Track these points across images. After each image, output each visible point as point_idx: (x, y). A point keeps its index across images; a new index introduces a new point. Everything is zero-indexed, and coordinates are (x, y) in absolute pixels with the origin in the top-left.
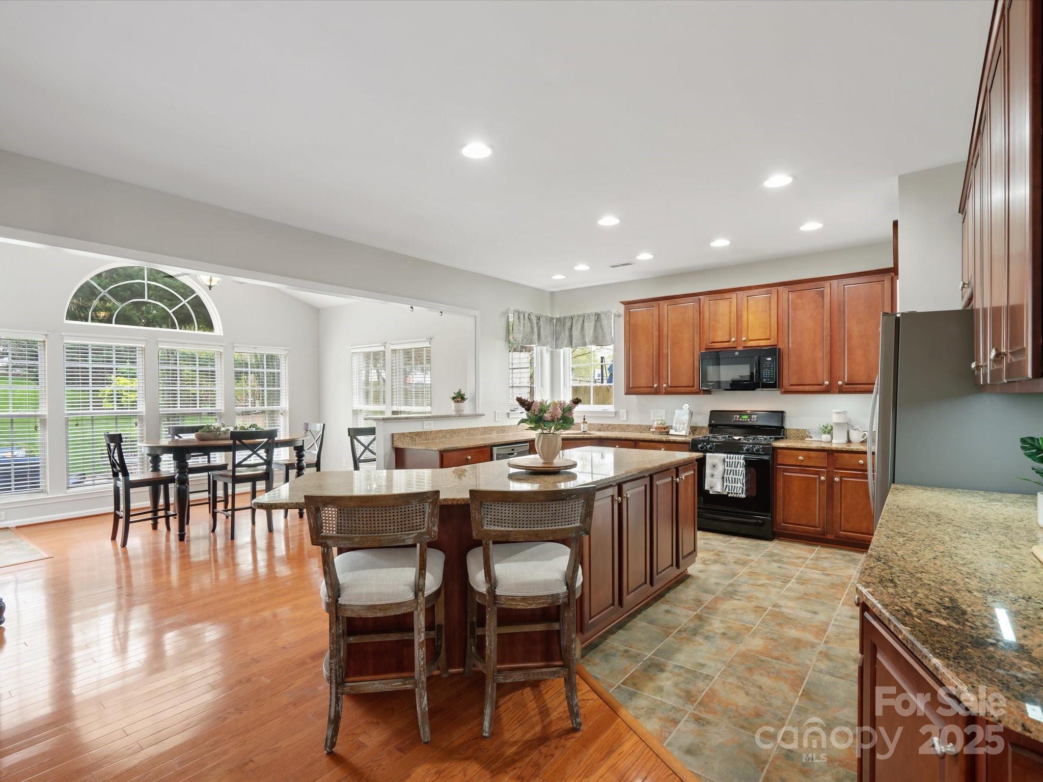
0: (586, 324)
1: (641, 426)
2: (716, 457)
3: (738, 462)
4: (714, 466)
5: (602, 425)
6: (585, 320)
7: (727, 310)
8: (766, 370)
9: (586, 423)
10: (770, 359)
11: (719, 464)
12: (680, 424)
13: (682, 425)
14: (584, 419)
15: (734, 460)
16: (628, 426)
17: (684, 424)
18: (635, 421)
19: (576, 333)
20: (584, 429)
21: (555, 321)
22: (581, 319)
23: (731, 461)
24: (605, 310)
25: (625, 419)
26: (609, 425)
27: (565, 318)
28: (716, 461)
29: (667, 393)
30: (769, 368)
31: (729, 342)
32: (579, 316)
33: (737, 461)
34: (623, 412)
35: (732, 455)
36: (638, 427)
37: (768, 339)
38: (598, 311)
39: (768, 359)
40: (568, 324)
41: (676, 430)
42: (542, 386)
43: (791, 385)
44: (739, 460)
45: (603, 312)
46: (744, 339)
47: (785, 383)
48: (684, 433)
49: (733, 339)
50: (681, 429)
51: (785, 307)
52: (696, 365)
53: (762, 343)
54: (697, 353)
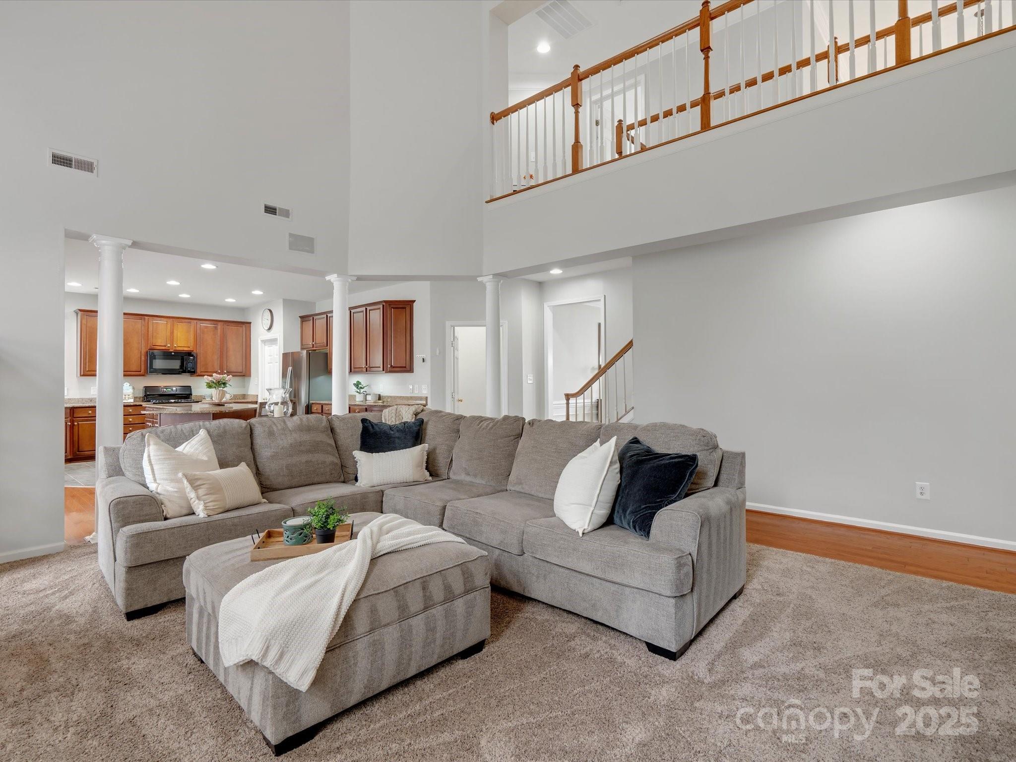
7: (165, 328)
8: (190, 364)
10: (192, 358)
13: (127, 396)
16: (70, 399)
17: (129, 395)
30: (192, 363)
31: (165, 346)
36: (81, 400)
37: (188, 347)
43: (201, 372)
46: (175, 345)
47: (199, 371)
48: (132, 400)
49: (169, 345)
50: (127, 399)
51: (198, 331)
52: (143, 358)
53: (186, 349)
54: (144, 351)
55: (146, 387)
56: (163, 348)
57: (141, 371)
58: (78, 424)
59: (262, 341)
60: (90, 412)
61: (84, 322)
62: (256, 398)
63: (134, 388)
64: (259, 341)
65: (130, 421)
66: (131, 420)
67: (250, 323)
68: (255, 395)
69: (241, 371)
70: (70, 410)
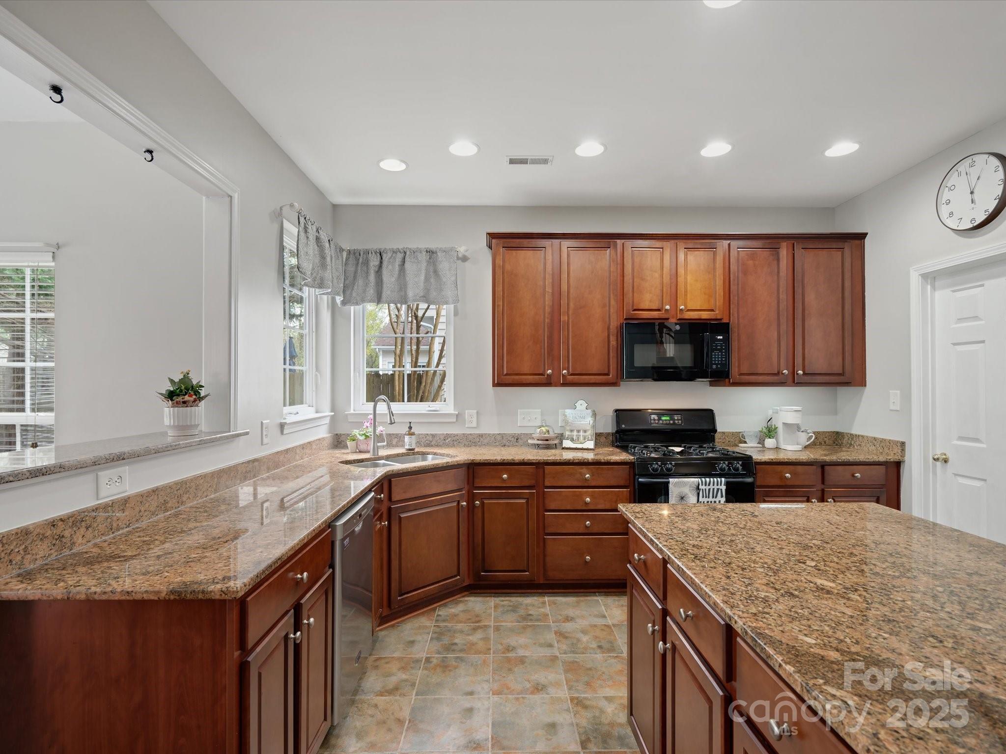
0: (408, 265)
1: (502, 436)
2: (685, 484)
3: (718, 489)
4: (682, 498)
5: (433, 436)
6: (407, 259)
7: (658, 264)
8: (717, 352)
9: (413, 434)
10: (721, 337)
11: (690, 495)
12: (578, 431)
13: (581, 433)
14: (410, 428)
15: (711, 487)
16: (481, 436)
17: (585, 431)
18: (490, 427)
19: (389, 278)
20: (410, 445)
21: (345, 254)
22: (400, 256)
23: (707, 488)
24: (443, 245)
25: (474, 424)
26: (447, 436)
27: (367, 252)
28: (686, 490)
29: (566, 384)
30: (720, 350)
31: (659, 310)
32: (395, 252)
33: (716, 487)
34: (470, 414)
35: (708, 480)
36: (499, 438)
37: (712, 310)
38: (432, 246)
39: (719, 337)
40: (374, 262)
41: (572, 440)
42: (317, 368)
43: (741, 374)
44: (719, 487)
45: (440, 249)
46: (682, 307)
47: (734, 371)
48: (590, 444)
49: (668, 307)
50: (581, 438)
51: (733, 267)
52: (613, 343)
53: (705, 315)
54: (615, 323)
55: (618, 412)
56: (655, 314)
57: (608, 374)
58: (483, 504)
59: (925, 276)
60: (505, 476)
61: (499, 262)
62: (897, 450)
63: (594, 415)
64: (915, 279)
65: (586, 504)
66: (588, 499)
67: (863, 236)
68: (896, 443)
69: (837, 369)
70: (468, 468)
